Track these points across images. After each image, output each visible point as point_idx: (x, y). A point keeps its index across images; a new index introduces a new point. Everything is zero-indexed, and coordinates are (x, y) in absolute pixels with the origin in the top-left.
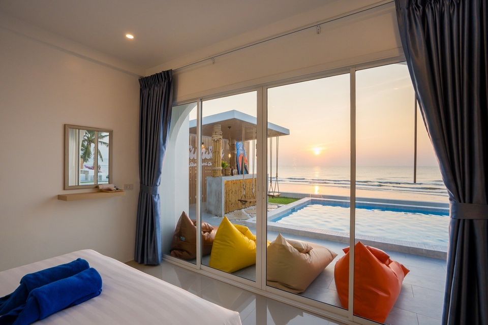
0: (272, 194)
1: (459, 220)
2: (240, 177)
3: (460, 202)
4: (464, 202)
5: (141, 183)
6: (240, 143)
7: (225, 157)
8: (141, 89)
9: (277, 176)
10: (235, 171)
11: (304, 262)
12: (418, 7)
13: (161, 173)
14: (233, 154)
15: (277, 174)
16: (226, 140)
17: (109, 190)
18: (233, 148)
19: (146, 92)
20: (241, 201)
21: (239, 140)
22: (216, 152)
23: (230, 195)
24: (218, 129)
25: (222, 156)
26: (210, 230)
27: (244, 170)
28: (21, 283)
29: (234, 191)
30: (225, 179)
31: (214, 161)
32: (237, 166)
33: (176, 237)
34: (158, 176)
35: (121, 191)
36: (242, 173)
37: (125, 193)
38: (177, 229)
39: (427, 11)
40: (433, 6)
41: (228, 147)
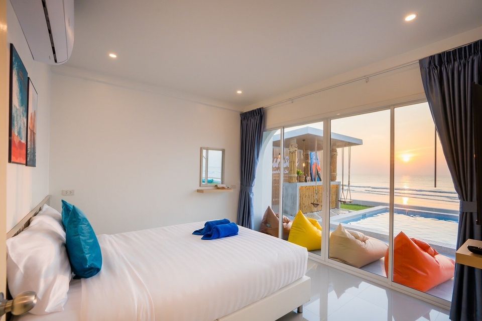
0: (344, 200)
1: (463, 213)
2: (313, 183)
3: (464, 200)
4: (467, 200)
5: (242, 184)
6: (313, 153)
7: (300, 165)
8: (241, 120)
9: (349, 184)
10: (309, 178)
11: (359, 247)
12: (436, 67)
13: (255, 178)
14: (307, 163)
15: (349, 181)
16: (300, 150)
17: (223, 188)
18: (307, 157)
19: (245, 123)
20: (313, 204)
21: (312, 150)
22: (292, 162)
23: (304, 199)
24: (294, 143)
25: (297, 164)
26: (288, 222)
27: (317, 177)
28: (205, 225)
29: (307, 194)
30: (300, 185)
31: (290, 169)
32: (311, 173)
33: (263, 224)
34: (253, 180)
35: (230, 189)
36: (315, 181)
37: (232, 191)
38: (264, 219)
39: (442, 69)
40: (447, 66)
41: (302, 157)
